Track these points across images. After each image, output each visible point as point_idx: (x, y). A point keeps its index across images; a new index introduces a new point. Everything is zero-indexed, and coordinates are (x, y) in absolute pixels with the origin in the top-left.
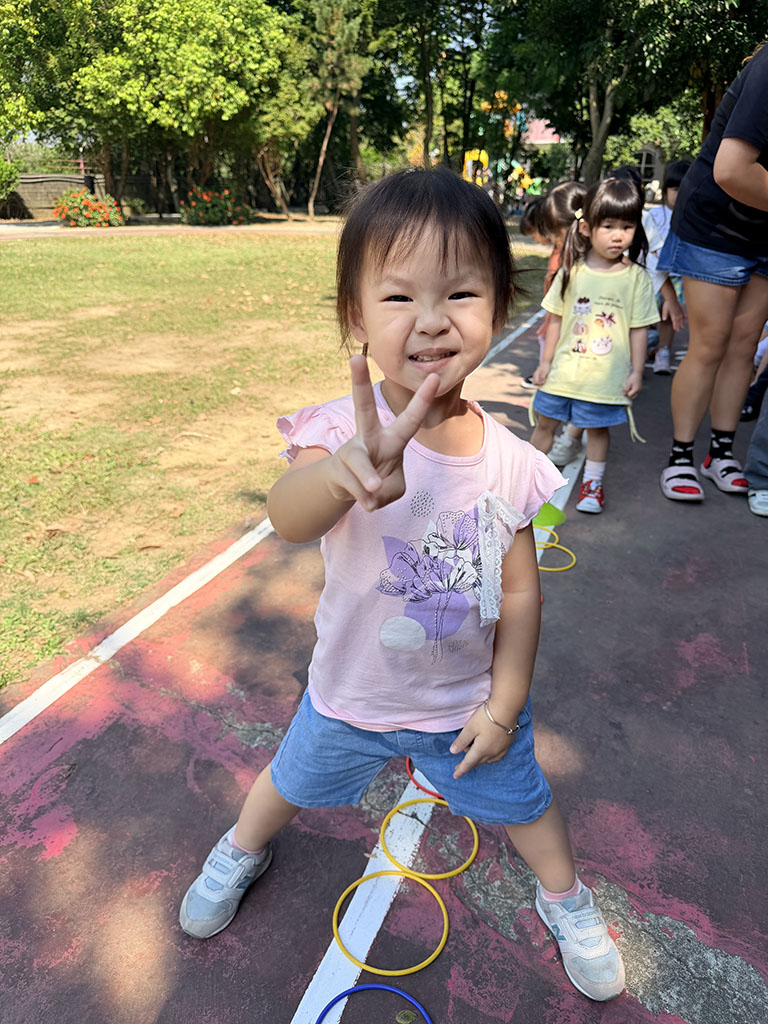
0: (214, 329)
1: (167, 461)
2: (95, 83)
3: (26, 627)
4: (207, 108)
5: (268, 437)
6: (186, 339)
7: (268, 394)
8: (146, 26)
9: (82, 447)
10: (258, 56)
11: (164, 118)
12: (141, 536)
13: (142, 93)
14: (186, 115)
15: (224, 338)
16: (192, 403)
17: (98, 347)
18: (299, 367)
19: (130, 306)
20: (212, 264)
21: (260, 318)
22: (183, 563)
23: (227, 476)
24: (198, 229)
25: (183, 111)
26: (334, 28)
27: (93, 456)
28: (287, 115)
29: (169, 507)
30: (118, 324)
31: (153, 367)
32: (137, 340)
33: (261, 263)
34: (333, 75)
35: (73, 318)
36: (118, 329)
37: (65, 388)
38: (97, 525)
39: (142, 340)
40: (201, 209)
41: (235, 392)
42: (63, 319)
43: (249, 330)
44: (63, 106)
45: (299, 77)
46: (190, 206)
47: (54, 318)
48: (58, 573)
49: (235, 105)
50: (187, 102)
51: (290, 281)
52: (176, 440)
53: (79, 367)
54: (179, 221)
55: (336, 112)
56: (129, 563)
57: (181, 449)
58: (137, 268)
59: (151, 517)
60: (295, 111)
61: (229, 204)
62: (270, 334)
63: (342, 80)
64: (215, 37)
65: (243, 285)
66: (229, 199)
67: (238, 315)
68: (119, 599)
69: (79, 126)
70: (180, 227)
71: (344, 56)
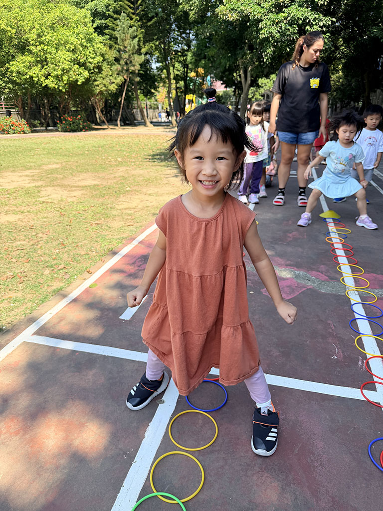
0: (105, 171)
1: (119, 207)
2: (18, 69)
4: (71, 79)
6: (96, 174)
7: (140, 189)
8: (41, 43)
9: (87, 204)
10: (93, 56)
11: (50, 84)
12: (125, 223)
13: (40, 73)
15: (111, 173)
16: (115, 192)
17: (63, 178)
19: (64, 164)
20: (87, 148)
21: (121, 167)
23: (142, 210)
25: (60, 81)
26: (126, 43)
27: (93, 207)
28: (106, 81)
30: (64, 170)
31: (91, 183)
32: (77, 175)
33: (108, 146)
34: (126, 63)
35: (44, 169)
36: (66, 172)
37: (64, 190)
38: (109, 222)
39: (79, 175)
40: (67, 124)
41: (128, 189)
42: (39, 169)
44: (1, 79)
45: (110, 64)
46: (62, 123)
49: (83, 78)
50: (62, 77)
52: (118, 202)
53: (62, 184)
54: (57, 131)
55: (128, 80)
56: (126, 228)
57: (121, 204)
58: (54, 150)
59: (124, 220)
60: (110, 80)
61: (81, 122)
63: (131, 66)
64: (73, 48)
66: (81, 119)
68: (130, 235)
69: (9, 88)
70: (58, 133)
71: (131, 55)
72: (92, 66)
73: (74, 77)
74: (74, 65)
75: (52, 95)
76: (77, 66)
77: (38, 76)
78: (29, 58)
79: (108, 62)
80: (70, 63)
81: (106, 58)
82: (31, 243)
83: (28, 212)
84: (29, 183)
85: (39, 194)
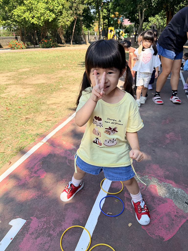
0: (53, 73)
1: (48, 102)
2: (17, 13)
3: (26, 137)
4: (45, 19)
5: (70, 96)
6: (47, 75)
7: (68, 87)
9: (29, 100)
10: (57, 5)
11: (35, 22)
12: (46, 118)
13: (29, 15)
14: (40, 21)
15: (56, 75)
16: (52, 90)
17: (26, 78)
18: (74, 81)
19: (32, 68)
20: (50, 57)
21: (63, 70)
22: (57, 123)
23: (63, 105)
24: (44, 49)
25: (40, 20)
27: (32, 102)
28: (65, 20)
29: (51, 112)
30: (30, 72)
31: (40, 82)
32: (36, 76)
33: (61, 57)
34: (76, 10)
35: (19, 71)
36: (30, 73)
37: (21, 87)
38: (36, 116)
39: (37, 76)
40: (45, 44)
41: (61, 87)
42: (17, 72)
43: (61, 73)
44: (10, 19)
45: (67, 10)
46: (42, 43)
47: (15, 71)
48: (30, 126)
49: (52, 18)
50: (40, 17)
51: (69, 61)
52: (50, 98)
53: (23, 82)
54: (39, 47)
55: (77, 19)
56: (45, 123)
57: (51, 100)
58: (32, 59)
59: (48, 114)
60: (67, 19)
61: (51, 43)
62: (67, 73)
63: (78, 11)
64: (46, 1)
65: (58, 62)
66: (51, 41)
67: (58, 69)
68: (45, 131)
70: (39, 49)
71: (78, 5)
72: (57, 11)
73: (47, 18)
74: (47, 10)
76: (49, 11)
77: (28, 18)
78: (23, 8)
80: (44, 9)
81: (64, 7)
85: (4, 91)
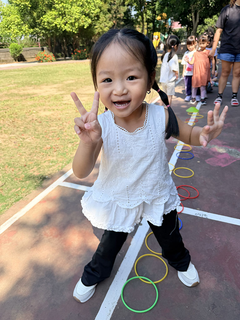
2: (48, 20)
4: (80, 25)
8: (62, 2)
11: (68, 29)
13: (61, 22)
24: (78, 61)
25: (73, 26)
28: (102, 26)
30: (77, 84)
32: (85, 87)
34: (115, 13)
35: (65, 83)
40: (78, 55)
44: (38, 27)
45: (105, 14)
46: (75, 54)
47: (60, 83)
49: (88, 24)
55: (116, 24)
60: (105, 24)
63: (118, 14)
64: (82, 4)
66: (86, 52)
69: (43, 33)
70: (72, 61)
72: (93, 16)
73: (82, 24)
74: (82, 15)
75: (68, 36)
76: (84, 16)
77: (60, 24)
78: (54, 13)
79: (103, 12)
80: (79, 14)
81: (102, 9)
82: (60, 128)
83: (57, 110)
84: (56, 92)
85: (63, 99)
